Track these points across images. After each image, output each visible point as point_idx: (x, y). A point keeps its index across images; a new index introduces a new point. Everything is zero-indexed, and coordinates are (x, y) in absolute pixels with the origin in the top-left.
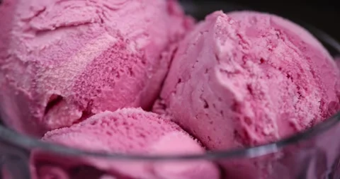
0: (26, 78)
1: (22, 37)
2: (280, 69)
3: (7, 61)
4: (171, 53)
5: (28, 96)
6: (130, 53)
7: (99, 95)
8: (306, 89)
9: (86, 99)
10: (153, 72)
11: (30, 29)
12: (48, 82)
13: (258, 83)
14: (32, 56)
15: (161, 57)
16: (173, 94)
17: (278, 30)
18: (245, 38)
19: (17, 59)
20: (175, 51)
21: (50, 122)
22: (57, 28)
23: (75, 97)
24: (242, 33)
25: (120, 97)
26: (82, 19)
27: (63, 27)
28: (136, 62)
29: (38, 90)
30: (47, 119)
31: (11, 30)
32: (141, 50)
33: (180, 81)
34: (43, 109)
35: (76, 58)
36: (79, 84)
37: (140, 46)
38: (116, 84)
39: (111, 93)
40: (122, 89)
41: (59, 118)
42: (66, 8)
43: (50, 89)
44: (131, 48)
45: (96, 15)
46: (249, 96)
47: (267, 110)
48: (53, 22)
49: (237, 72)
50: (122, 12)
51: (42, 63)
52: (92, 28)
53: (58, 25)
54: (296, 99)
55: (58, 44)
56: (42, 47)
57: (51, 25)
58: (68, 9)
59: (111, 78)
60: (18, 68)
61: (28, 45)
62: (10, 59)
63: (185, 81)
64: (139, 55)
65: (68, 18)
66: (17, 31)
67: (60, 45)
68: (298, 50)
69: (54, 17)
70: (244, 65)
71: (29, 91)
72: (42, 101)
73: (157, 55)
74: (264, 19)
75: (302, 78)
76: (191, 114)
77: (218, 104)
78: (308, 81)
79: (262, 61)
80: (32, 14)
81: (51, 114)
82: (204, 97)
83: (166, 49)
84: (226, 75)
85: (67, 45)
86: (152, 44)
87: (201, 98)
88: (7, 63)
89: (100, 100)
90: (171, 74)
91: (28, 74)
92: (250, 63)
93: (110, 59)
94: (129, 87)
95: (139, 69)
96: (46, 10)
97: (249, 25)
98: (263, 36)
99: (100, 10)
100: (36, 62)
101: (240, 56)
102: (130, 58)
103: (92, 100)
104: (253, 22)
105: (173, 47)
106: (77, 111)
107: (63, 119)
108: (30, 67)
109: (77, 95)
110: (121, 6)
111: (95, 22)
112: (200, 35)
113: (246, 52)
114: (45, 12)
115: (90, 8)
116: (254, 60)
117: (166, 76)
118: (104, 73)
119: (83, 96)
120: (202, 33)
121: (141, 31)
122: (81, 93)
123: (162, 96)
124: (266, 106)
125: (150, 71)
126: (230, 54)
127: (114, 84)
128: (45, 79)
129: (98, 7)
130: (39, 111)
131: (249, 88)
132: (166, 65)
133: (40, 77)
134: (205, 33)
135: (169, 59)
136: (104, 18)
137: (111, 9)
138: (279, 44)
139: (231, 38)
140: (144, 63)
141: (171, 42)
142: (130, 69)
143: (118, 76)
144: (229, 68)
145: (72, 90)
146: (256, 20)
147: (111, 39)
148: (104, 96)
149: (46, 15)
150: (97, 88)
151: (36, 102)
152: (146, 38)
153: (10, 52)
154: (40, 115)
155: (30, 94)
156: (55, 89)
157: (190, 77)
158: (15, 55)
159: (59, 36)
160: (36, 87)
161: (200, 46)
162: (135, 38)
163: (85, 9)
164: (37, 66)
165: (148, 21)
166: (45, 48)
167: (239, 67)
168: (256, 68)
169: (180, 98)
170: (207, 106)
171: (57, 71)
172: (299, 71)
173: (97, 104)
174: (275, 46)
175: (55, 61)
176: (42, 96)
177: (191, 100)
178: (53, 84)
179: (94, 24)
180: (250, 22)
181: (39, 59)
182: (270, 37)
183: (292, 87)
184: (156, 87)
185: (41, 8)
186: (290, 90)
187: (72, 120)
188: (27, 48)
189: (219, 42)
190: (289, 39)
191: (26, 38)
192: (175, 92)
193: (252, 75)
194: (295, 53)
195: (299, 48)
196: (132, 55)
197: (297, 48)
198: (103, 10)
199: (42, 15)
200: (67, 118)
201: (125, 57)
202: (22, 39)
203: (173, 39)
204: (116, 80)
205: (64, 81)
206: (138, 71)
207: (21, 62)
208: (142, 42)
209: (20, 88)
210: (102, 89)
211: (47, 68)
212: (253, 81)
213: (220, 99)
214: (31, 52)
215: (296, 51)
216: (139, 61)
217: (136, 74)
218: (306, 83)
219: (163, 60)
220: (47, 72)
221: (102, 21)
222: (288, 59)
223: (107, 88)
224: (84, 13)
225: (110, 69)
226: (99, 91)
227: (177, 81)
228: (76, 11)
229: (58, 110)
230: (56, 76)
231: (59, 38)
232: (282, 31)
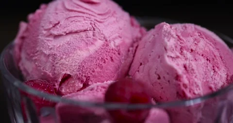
0: (48, 65)
1: (45, 40)
2: (202, 55)
3: (36, 54)
4: (135, 48)
5: (49, 75)
6: (111, 48)
7: (93, 74)
8: (218, 67)
9: (85, 76)
10: (125, 60)
11: (51, 34)
12: (62, 66)
13: (190, 64)
14: (52, 51)
15: (129, 51)
16: (137, 72)
17: (200, 33)
18: (181, 37)
19: (42, 53)
20: (137, 47)
21: (63, 91)
22: (67, 34)
23: (79, 75)
24: (179, 34)
25: (106, 75)
26: (82, 28)
27: (71, 33)
28: (115, 54)
29: (56, 72)
30: (61, 89)
31: (38, 36)
32: (117, 46)
33: (141, 64)
34: (59, 83)
35: (79, 52)
36: (81, 67)
37: (117, 44)
38: (104, 67)
39: (101, 72)
40: (107, 70)
41: (69, 88)
42: (72, 22)
43: (64, 71)
44: (112, 45)
45: (90, 26)
46: (185, 71)
47: (196, 80)
48: (65, 30)
49: (178, 57)
50: (106, 23)
51: (58, 55)
52: (88, 34)
53: (67, 32)
54: (212, 73)
56: (58, 45)
57: (63, 32)
58: (74, 22)
59: (101, 63)
60: (43, 58)
61: (49, 44)
62: (38, 53)
63: (144, 64)
64: (116, 49)
65: (73, 27)
66: (42, 36)
67: (69, 44)
68: (212, 45)
69: (65, 27)
70: (181, 53)
71: (50, 72)
72: (59, 77)
73: (127, 49)
74: (191, 27)
75: (215, 60)
76: (149, 83)
77: (167, 76)
78: (219, 62)
79: (192, 50)
80: (51, 26)
81: (63, 86)
82: (158, 73)
83: (132, 46)
84: (171, 59)
85: (73, 44)
86: (123, 43)
87: (156, 73)
88: (36, 56)
89: (94, 77)
90: (134, 62)
91: (50, 62)
92: (185, 52)
93: (100, 53)
94: (111, 69)
95: (117, 58)
96: (60, 23)
97: (182, 30)
98: (191, 36)
99: (93, 23)
100: (55, 55)
101: (179, 48)
102: (111, 51)
103: (89, 77)
104: (184, 28)
105: (135, 45)
106: (80, 83)
107: (71, 88)
108: (51, 58)
109: (80, 74)
110: (106, 20)
111: (90, 30)
112: (153, 36)
113: (183, 45)
114: (59, 25)
115: (87, 22)
116: (187, 50)
117: (132, 62)
118: (96, 60)
119: (84, 75)
121: (117, 35)
122: (82, 73)
123: (130, 74)
124: (196, 77)
125: (122, 59)
126: (173, 46)
127: (102, 67)
128: (60, 65)
129: (92, 21)
130: (56, 84)
131: (185, 67)
132: (132, 55)
133: (57, 63)
134: (156, 35)
135: (134, 52)
136: (95, 28)
137: (99, 22)
138: (201, 41)
139: (173, 37)
140: (119, 54)
141: (134, 42)
142: (111, 58)
143: (104, 62)
144: (173, 55)
145: (77, 71)
146: (186, 27)
148: (96, 74)
149: (60, 27)
150: (92, 70)
151: (55, 80)
152: (120, 39)
153: (38, 49)
154: (57, 87)
155: (51, 74)
156: (66, 70)
157: (148, 61)
158: (41, 50)
159: (69, 38)
160: (54, 70)
161: (154, 43)
162: (114, 39)
163: (84, 22)
164: (55, 57)
165: (121, 29)
166: (60, 46)
167: (178, 54)
168: (189, 55)
169: (141, 74)
170: (159, 78)
171: (67, 60)
172: (213, 56)
173: (92, 79)
174: (199, 42)
175: (67, 54)
176: (58, 74)
177: (149, 75)
178: (65, 68)
179: (90, 31)
180: (182, 28)
181: (56, 53)
182: (195, 37)
183: (210, 66)
184: (126, 68)
185: (57, 22)
186: (209, 68)
187: (77, 89)
188: (49, 46)
189: (166, 40)
190: (206, 38)
191: (48, 40)
192: (138, 71)
193: (186, 59)
194: (210, 46)
195: (213, 43)
196: (112, 50)
197: (211, 43)
198: (95, 23)
199: (58, 26)
200: (73, 88)
201: (109, 51)
202: (45, 41)
203: (135, 40)
204: (103, 65)
205: (72, 65)
206: (116, 59)
207: (45, 55)
208: (118, 42)
209: (45, 70)
210: (95, 70)
211: (62, 58)
212: (187, 63)
213: (168, 74)
214: (51, 49)
215: (211, 45)
216: (117, 53)
217: (115, 60)
218: (218, 64)
219: (130, 52)
220: (62, 61)
221: (94, 29)
222: (207, 49)
223: (98, 70)
224: (83, 25)
225: (100, 58)
226: (93, 71)
227: (140, 64)
228: (78, 24)
229: (68, 83)
230: (67, 63)
231: (68, 40)
232: (202, 33)
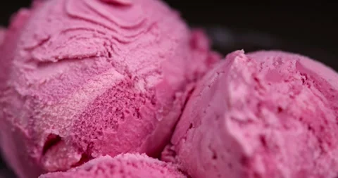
0: (24, 114)
1: (23, 68)
2: (301, 119)
3: (5, 93)
4: (186, 94)
5: (24, 134)
6: (139, 92)
7: (100, 138)
8: (329, 144)
9: (85, 141)
10: (164, 114)
11: (32, 60)
12: (46, 119)
13: (273, 135)
14: (31, 89)
15: (174, 98)
16: (184, 140)
17: (305, 75)
18: (263, 83)
19: (16, 92)
20: (191, 92)
21: (47, 164)
22: (60, 61)
23: (74, 138)
24: (261, 76)
25: (124, 141)
26: (86, 52)
27: (66, 59)
28: (144, 102)
29: (35, 128)
30: (45, 160)
31: (12, 59)
32: (151, 89)
33: (191, 126)
34: (41, 149)
35: (77, 95)
36: (79, 124)
37: (150, 85)
38: (120, 127)
39: (114, 135)
40: (126, 132)
41: (57, 160)
42: (71, 38)
43: (48, 127)
44: (140, 87)
45: (103, 48)
46: (262, 149)
47: (280, 166)
48: (57, 53)
49: (250, 121)
50: (133, 45)
51: (40, 99)
52: (97, 62)
53: (60, 57)
54: (317, 154)
55: (60, 78)
56: (42, 81)
57: (53, 57)
58: (74, 39)
59: (115, 119)
60: (16, 102)
61: (28, 77)
62: (10, 91)
63: (196, 127)
64: (148, 95)
65: (71, 50)
66: (18, 60)
67: (62, 80)
68: (325, 99)
69: (57, 48)
70: (258, 114)
71: (26, 128)
72: (40, 140)
73: (170, 95)
74: (290, 60)
75: (326, 130)
76: (199, 165)
77: (227, 155)
78: (333, 134)
79: (280, 110)
80: (35, 43)
81: (49, 155)
82: (213, 147)
83: (182, 89)
84: (236, 125)
85: (69, 80)
86: (164, 84)
87: (210, 147)
88: (6, 96)
89: (102, 143)
90: (183, 118)
91: (26, 109)
92: (265, 111)
93: (114, 98)
94: (135, 130)
95: (148, 112)
96: (50, 40)
97: (272, 67)
98: (286, 81)
99: (108, 43)
100: (35, 97)
101: (254, 102)
102: (138, 97)
103: (92, 143)
104: (277, 63)
105: (189, 88)
106: (76, 153)
107: (60, 161)
108: (28, 102)
109: (76, 136)
110: (133, 39)
111: (102, 56)
112: (216, 75)
113: (262, 98)
114: (48, 42)
115: (98, 40)
116: (271, 108)
117: (179, 119)
118: (107, 113)
119: (83, 138)
120: (218, 74)
121: (153, 68)
122: (81, 134)
123: (172, 141)
124: (281, 160)
125: (159, 113)
126: (243, 100)
127: (117, 126)
128: (43, 116)
129: (107, 39)
130: (35, 151)
131: (263, 140)
132: (179, 107)
133: (38, 113)
134: (221, 74)
135: (183, 101)
136: (112, 52)
137: (120, 42)
138: (303, 91)
140: (153, 103)
141: (188, 81)
142: (137, 110)
143: (123, 118)
144: (240, 116)
145: (71, 130)
146: (280, 62)
147: (117, 76)
148: (106, 138)
149: (49, 45)
150: (98, 130)
151: (33, 141)
152: (158, 76)
153: (9, 83)
154: (37, 155)
155: (26, 132)
156: (53, 128)
157: (200, 123)
158: (14, 88)
159: (62, 69)
160: (33, 125)
161: (214, 88)
162: (145, 76)
163: (92, 40)
164: (35, 101)
165: (162, 57)
166: (45, 82)
167: (252, 116)
168: (272, 118)
169: (189, 145)
170: (215, 157)
171: (56, 108)
172: (322, 123)
173: (97, 147)
174: (298, 93)
175: (55, 97)
176: (40, 134)
177: (199, 149)
178: (52, 123)
179: (101, 59)
180: (274, 64)
181: (38, 94)
182: (293, 83)
183: (313, 141)
184: (167, 130)
185: (46, 37)
186: (310, 144)
187: (70, 164)
188: (27, 80)
189: (231, 87)
190: (316, 86)
191: (27, 70)
192: (186, 138)
193: (267, 126)
194: (320, 103)
195: (327, 97)
196: (141, 95)
197: (322, 97)
198: (112, 43)
199: (45, 45)
200: (65, 160)
201: (132, 97)
202: (22, 70)
203: (191, 77)
204: (120, 122)
205: (62, 119)
206: (146, 113)
207: (19, 96)
208: (153, 81)
209: (17, 124)
210: (103, 131)
211: (46, 105)
212: (268, 132)
213: (229, 151)
214: (30, 86)
215: (322, 100)
216: (148, 101)
217: (144, 115)
218: (330, 137)
219: (177, 100)
220: (46, 109)
221: (110, 55)
222: (312, 108)
223: (110, 130)
224: (90, 46)
225: (114, 109)
226: (100, 133)
227: (188, 125)
228: (82, 43)
229: (57, 151)
230: (54, 114)
231: (61, 72)
232: (308, 76)
